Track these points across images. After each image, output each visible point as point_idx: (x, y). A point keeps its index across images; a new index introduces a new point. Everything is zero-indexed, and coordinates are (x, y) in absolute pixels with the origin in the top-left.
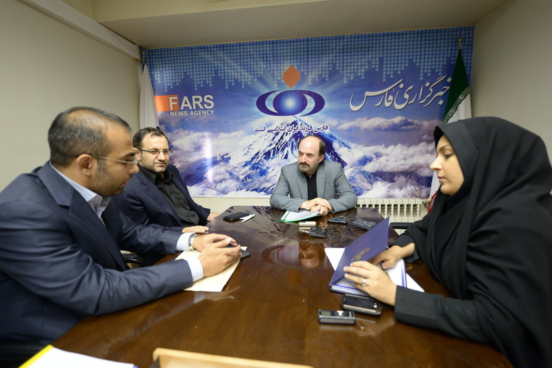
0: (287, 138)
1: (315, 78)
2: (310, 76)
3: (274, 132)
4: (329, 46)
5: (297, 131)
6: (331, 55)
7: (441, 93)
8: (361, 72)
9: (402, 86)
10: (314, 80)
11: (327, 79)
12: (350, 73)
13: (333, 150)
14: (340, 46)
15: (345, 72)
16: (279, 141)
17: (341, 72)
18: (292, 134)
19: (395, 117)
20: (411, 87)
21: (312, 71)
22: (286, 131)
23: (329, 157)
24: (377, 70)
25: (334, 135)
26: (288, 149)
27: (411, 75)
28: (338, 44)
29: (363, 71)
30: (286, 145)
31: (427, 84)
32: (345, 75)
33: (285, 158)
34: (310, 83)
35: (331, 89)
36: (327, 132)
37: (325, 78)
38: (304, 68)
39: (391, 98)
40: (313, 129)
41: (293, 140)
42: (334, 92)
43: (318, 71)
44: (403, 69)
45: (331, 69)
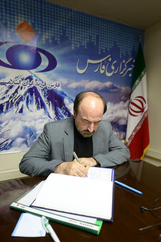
0: (22, 92)
1: (49, 39)
2: (44, 36)
3: (8, 85)
4: (60, 14)
5: (32, 86)
6: (61, 22)
7: (130, 69)
8: (84, 43)
9: (110, 60)
10: (47, 40)
11: (59, 42)
12: (77, 41)
13: (64, 105)
14: (68, 16)
15: (73, 39)
16: (13, 94)
17: (70, 39)
18: (27, 88)
19: (106, 82)
20: (115, 62)
21: (45, 32)
22: (21, 85)
23: (61, 111)
24: (95, 44)
25: (65, 92)
26: (23, 103)
27: (115, 52)
28: (67, 14)
29: (86, 42)
30: (21, 99)
31: (124, 61)
32: (73, 42)
33: (20, 112)
34: (44, 43)
35: (62, 51)
36: (59, 89)
37: (57, 41)
38: (38, 27)
39: (104, 67)
40: (47, 86)
41: (28, 94)
42: (65, 55)
43: (51, 33)
44: (111, 47)
45: (62, 34)
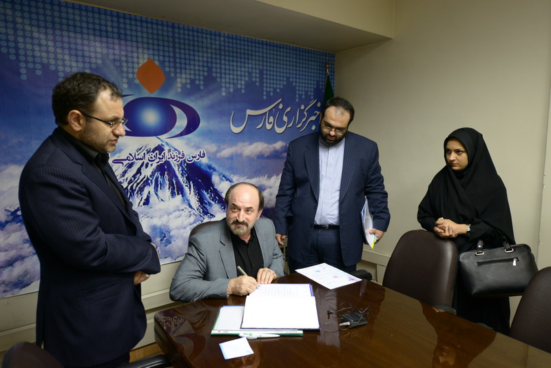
0: (147, 172)
1: (186, 83)
2: (179, 80)
3: (125, 163)
4: (202, 42)
5: (164, 160)
6: (205, 55)
7: (313, 118)
8: (241, 84)
9: (281, 106)
10: (184, 85)
11: (202, 87)
12: (229, 83)
13: (212, 185)
14: (215, 44)
15: (223, 80)
16: (134, 176)
17: (218, 80)
18: (155, 164)
19: (275, 142)
20: (289, 109)
21: (181, 73)
22: (146, 161)
23: (207, 196)
24: (258, 84)
25: (213, 166)
26: (150, 189)
27: (288, 95)
28: (213, 42)
29: (243, 82)
30: (146, 183)
31: (303, 107)
32: (223, 85)
33: (144, 204)
34: (179, 90)
35: (206, 101)
36: (204, 161)
37: (200, 85)
38: (169, 67)
39: (271, 119)
40: (187, 157)
41: (158, 174)
42: (211, 107)
43: (190, 74)
44: (282, 87)
45: (206, 74)
